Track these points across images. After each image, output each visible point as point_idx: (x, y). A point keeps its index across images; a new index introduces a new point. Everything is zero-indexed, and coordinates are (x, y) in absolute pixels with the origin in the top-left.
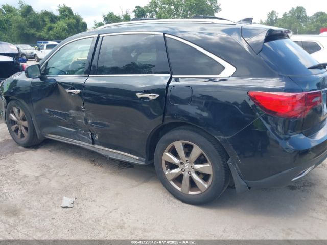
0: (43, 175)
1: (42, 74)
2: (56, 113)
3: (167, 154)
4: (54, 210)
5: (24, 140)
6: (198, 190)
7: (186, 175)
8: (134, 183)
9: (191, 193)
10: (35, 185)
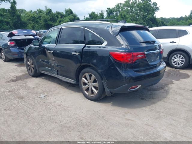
0: (36, 87)
1: (39, 44)
2: (44, 61)
3: (83, 79)
4: (36, 99)
5: (32, 74)
6: (94, 94)
7: (90, 88)
8: (72, 92)
9: (91, 96)
10: (32, 90)
